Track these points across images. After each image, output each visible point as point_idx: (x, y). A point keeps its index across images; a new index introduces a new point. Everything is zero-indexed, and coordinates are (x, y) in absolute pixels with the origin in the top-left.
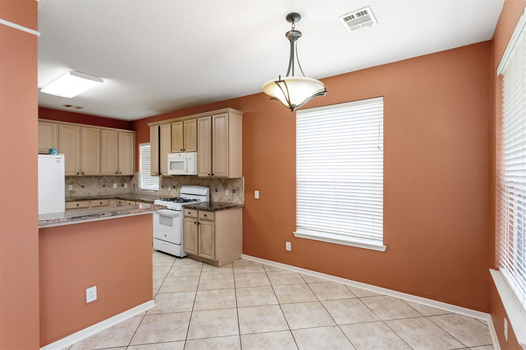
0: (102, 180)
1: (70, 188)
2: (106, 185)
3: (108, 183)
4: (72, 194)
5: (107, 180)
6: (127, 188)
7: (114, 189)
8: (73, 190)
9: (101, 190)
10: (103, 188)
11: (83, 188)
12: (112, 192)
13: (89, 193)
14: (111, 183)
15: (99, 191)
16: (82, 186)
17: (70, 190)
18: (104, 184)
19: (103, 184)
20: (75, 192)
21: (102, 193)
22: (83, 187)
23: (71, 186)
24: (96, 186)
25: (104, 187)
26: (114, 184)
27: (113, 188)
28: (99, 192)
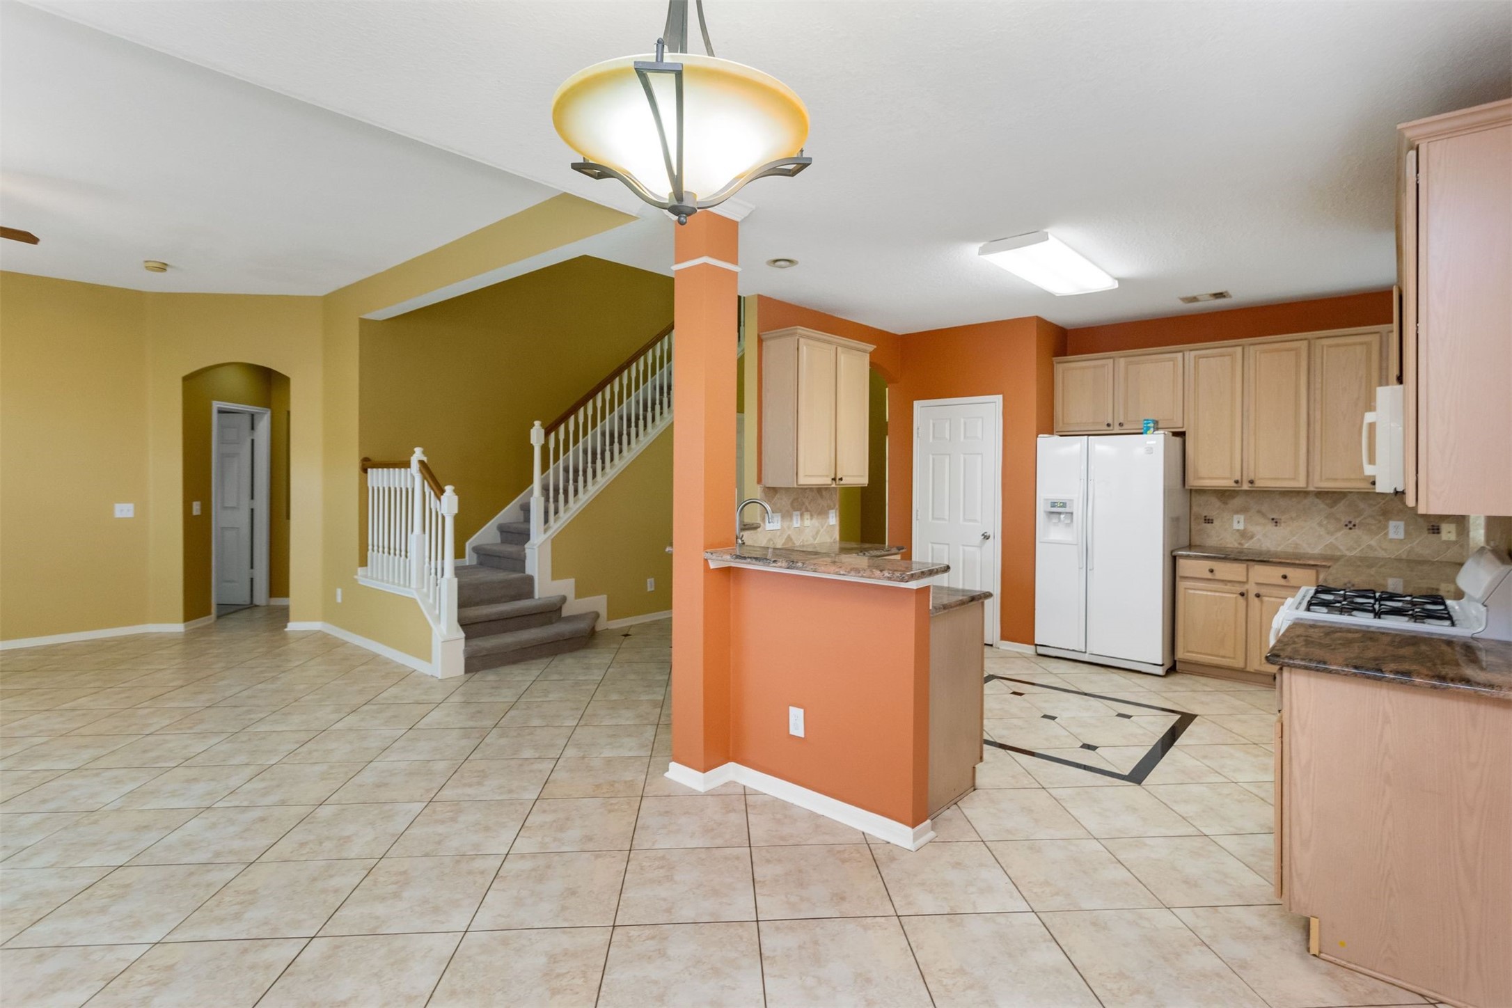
0: (1341, 506)
1: (1239, 522)
2: (1357, 522)
3: (1365, 518)
4: (1243, 542)
5: (1362, 505)
6: (1455, 543)
7: (1391, 539)
8: (1245, 529)
9: (1336, 538)
10: (1346, 530)
11: (1276, 526)
12: (1385, 550)
13: (1297, 544)
14: (1381, 518)
15: (1330, 540)
16: (1273, 519)
17: (1238, 530)
18: (1350, 519)
19: (1345, 519)
20: (1252, 537)
21: (1341, 547)
22: (1276, 522)
23: (1241, 518)
24: (1320, 524)
25: (1350, 529)
26: (1392, 524)
27: (1386, 534)
28: (1331, 543)
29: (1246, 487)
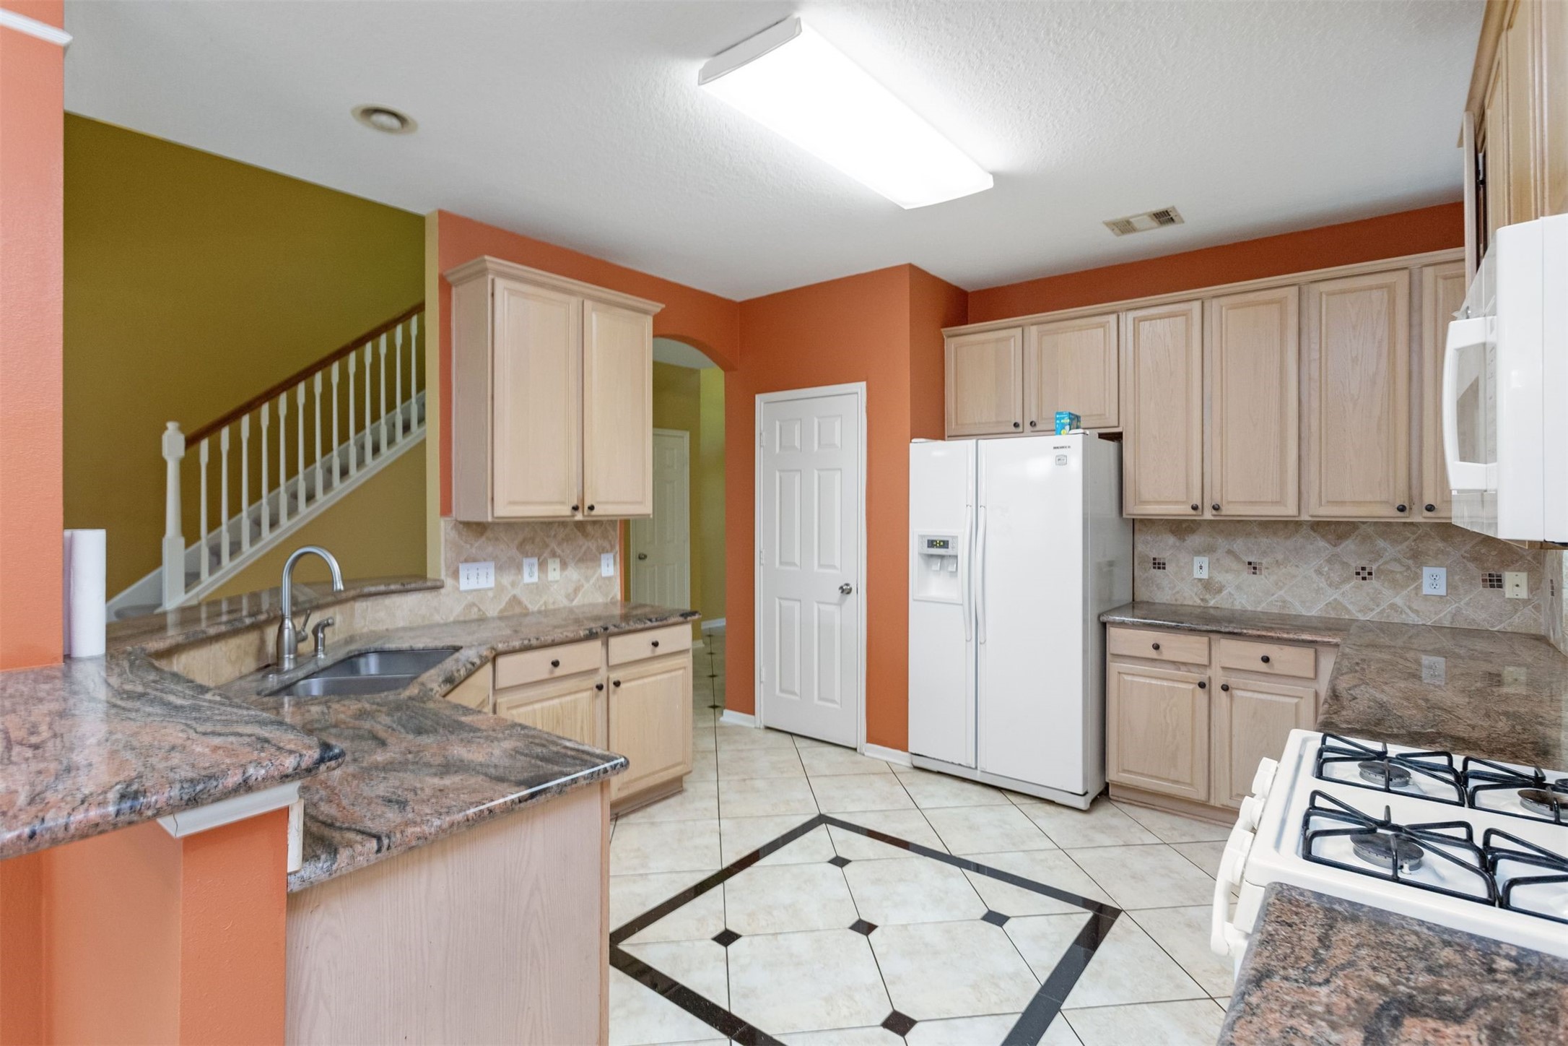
0: (1349, 545)
1: (1201, 567)
2: (1374, 567)
3: (1386, 563)
4: (1208, 597)
5: (1381, 543)
6: (1526, 602)
7: (1426, 595)
8: (1210, 578)
9: (1343, 593)
10: (1357, 581)
11: (1254, 573)
12: (1416, 612)
13: (1284, 602)
14: (1410, 562)
15: (1333, 595)
16: (1250, 563)
17: (1200, 580)
18: (1364, 564)
19: (1356, 564)
20: (1220, 590)
21: (1350, 607)
22: (1254, 568)
23: (1204, 560)
24: (1319, 572)
25: (1364, 579)
26: (1427, 571)
27: (1419, 588)
28: (1335, 600)
29: (1208, 515)
